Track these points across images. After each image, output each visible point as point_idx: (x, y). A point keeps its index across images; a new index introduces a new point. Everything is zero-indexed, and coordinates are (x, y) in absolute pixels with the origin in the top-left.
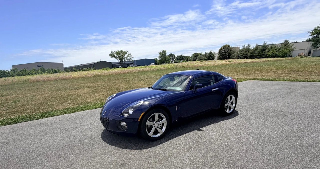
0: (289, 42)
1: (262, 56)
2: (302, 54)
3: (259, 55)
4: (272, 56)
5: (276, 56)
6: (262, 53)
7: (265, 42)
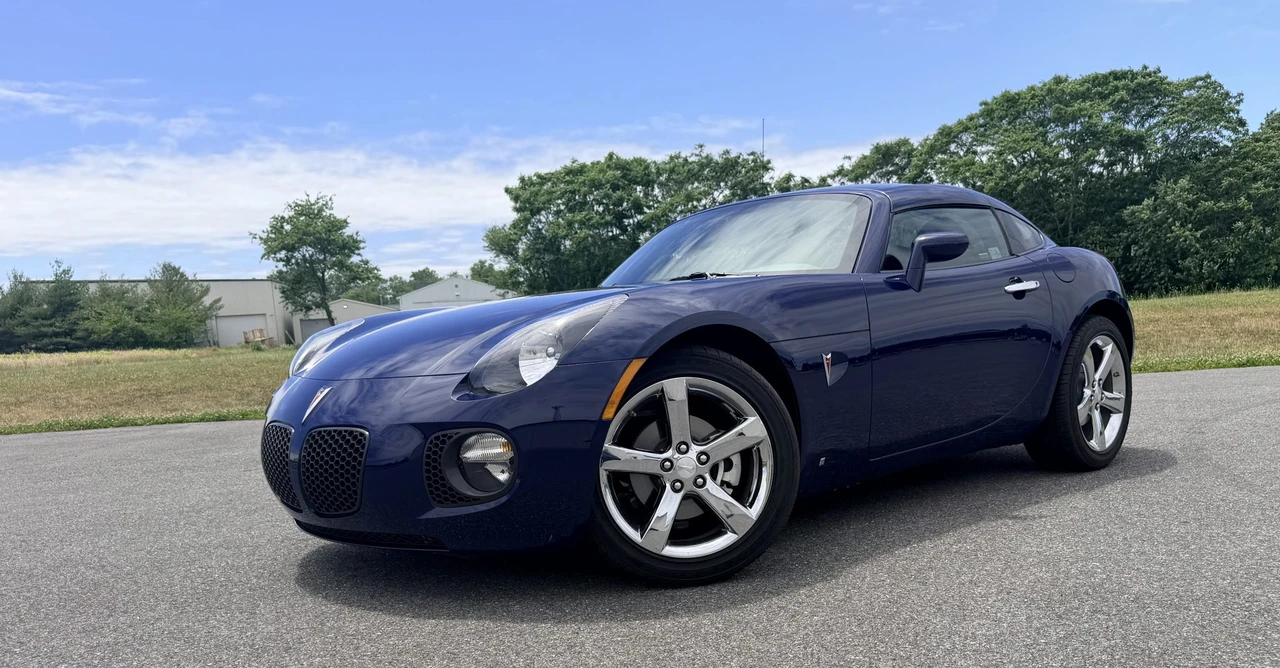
0: (182, 275)
1: (68, 340)
2: (258, 334)
3: (45, 335)
4: (115, 342)
5: (141, 341)
6: (59, 325)
7: (64, 267)
